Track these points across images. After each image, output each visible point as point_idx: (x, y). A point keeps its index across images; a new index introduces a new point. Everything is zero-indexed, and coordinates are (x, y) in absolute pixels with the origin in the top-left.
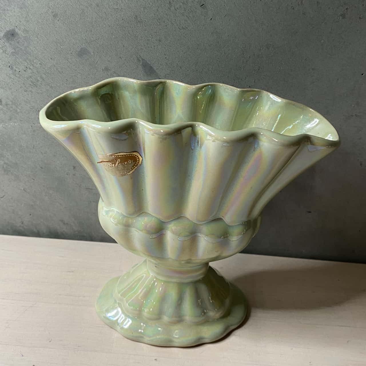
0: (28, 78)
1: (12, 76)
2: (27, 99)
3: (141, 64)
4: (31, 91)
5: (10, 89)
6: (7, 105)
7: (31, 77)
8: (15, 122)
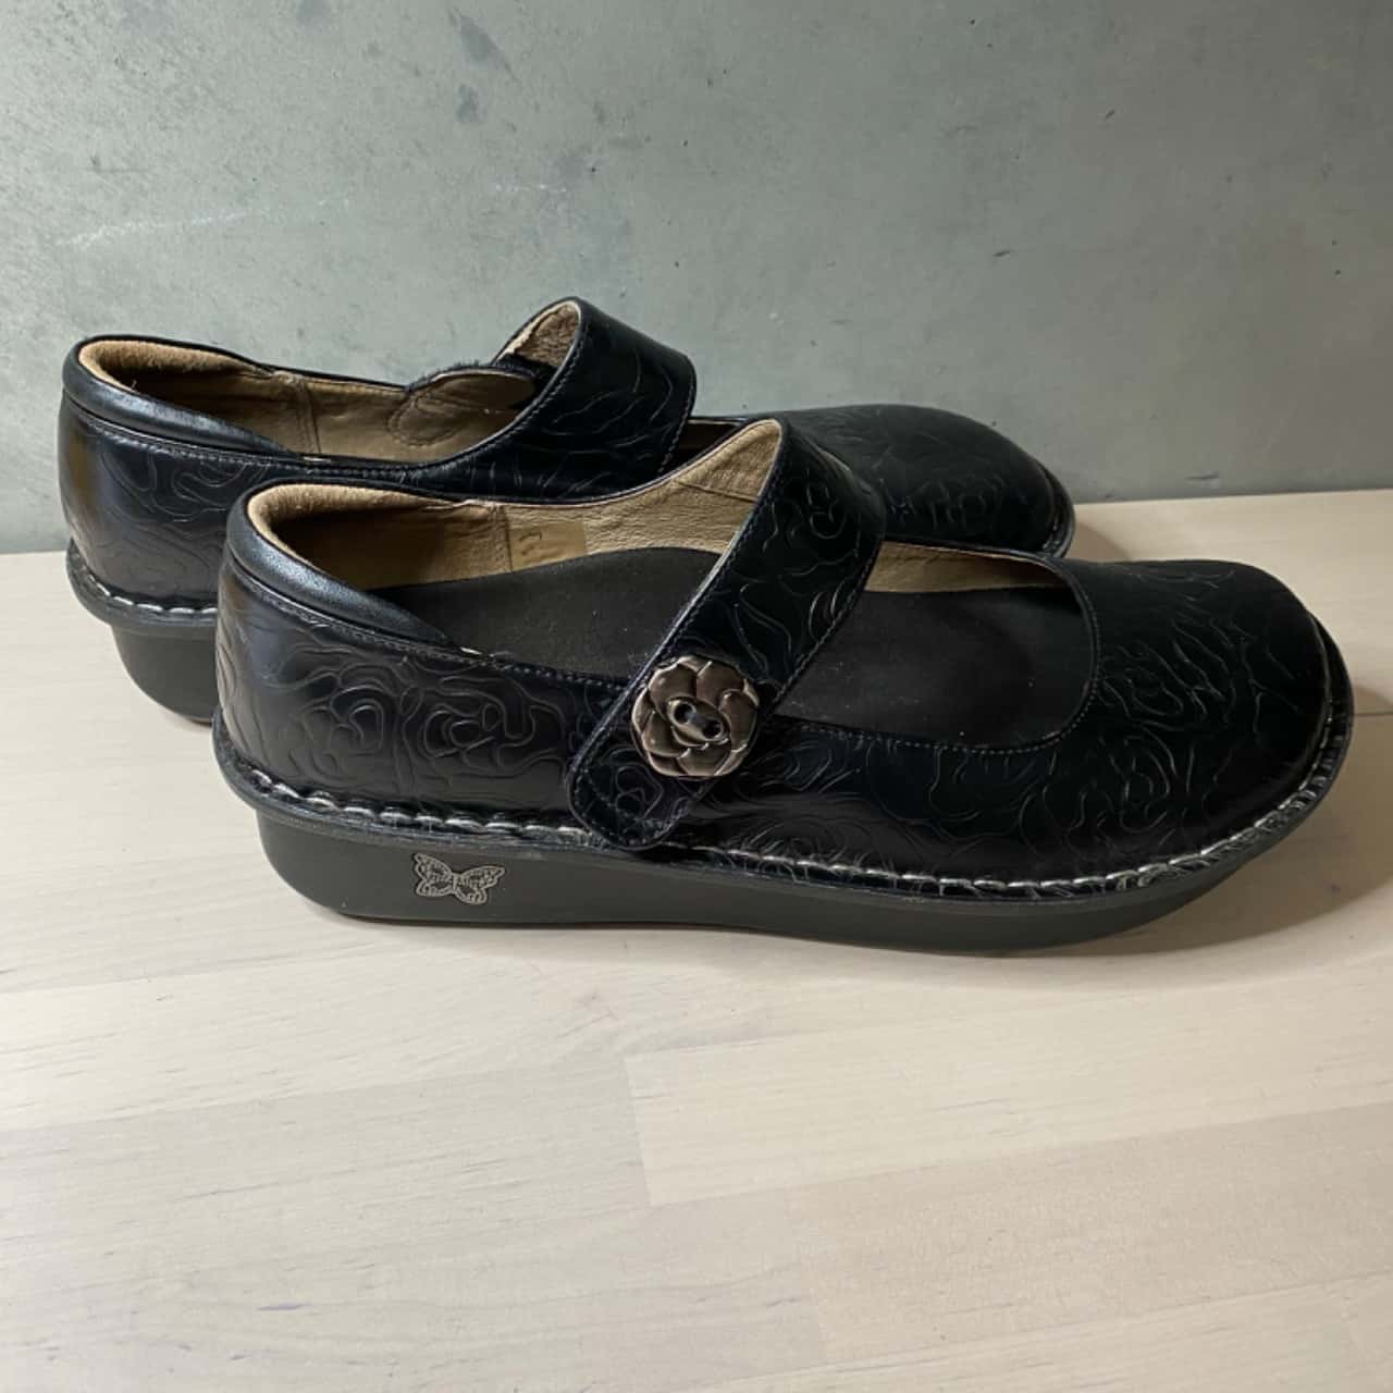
0: (167, 91)
1: (126, 88)
2: (169, 151)
3: (459, 28)
4: (177, 128)
5: (121, 125)
6: (113, 171)
7: (176, 87)
8: (138, 221)
